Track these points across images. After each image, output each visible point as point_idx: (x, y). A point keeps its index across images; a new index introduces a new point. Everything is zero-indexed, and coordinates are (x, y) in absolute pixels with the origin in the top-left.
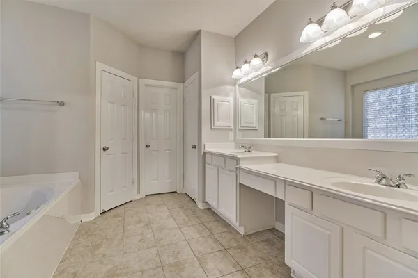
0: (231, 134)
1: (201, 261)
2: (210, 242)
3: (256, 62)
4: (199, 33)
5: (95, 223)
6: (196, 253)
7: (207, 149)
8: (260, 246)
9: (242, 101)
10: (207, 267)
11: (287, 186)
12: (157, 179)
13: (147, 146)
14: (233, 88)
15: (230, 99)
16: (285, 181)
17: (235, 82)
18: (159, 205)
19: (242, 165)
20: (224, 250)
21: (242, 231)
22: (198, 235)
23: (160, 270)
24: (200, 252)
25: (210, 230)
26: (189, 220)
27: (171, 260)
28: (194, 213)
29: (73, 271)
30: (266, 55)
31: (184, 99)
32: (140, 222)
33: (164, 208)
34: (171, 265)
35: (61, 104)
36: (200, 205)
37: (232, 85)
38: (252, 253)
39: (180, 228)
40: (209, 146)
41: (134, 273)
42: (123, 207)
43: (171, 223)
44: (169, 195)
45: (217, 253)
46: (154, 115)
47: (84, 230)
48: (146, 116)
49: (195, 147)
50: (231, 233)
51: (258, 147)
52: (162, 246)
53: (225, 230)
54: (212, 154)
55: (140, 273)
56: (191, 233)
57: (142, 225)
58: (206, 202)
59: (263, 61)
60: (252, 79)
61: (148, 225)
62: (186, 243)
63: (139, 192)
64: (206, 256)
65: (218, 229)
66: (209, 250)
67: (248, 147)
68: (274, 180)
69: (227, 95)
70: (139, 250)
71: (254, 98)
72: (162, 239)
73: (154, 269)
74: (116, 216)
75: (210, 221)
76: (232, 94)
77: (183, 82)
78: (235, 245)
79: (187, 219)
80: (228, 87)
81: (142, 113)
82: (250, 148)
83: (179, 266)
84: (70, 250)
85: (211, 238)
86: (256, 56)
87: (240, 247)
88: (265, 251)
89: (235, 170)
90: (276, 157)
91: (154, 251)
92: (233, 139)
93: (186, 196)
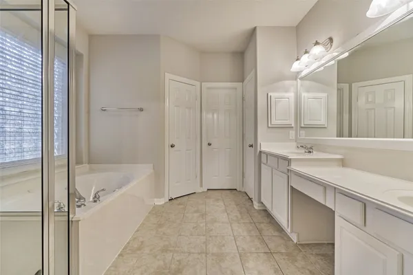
0: (292, 133)
1: (243, 257)
2: (257, 242)
3: (317, 50)
4: (254, 29)
5: (163, 207)
6: (240, 249)
7: (263, 149)
8: (313, 259)
9: (304, 95)
10: (247, 265)
11: (337, 195)
12: (219, 175)
13: (209, 144)
14: (295, 82)
15: (291, 95)
16: (335, 188)
17: (296, 76)
18: (217, 200)
19: (294, 167)
20: (270, 253)
21: (295, 239)
22: (245, 234)
23: (204, 255)
24: (243, 249)
25: (260, 231)
26: (242, 218)
27: (215, 250)
28: (248, 211)
29: (141, 239)
30: (331, 40)
31: (243, 98)
32: (196, 211)
33: (221, 203)
34: (213, 254)
35: (141, 110)
36: (256, 206)
37: (293, 80)
38: (301, 263)
39: (231, 224)
40: (266, 146)
41: (183, 252)
42: (186, 197)
43: (224, 218)
44: (228, 192)
45: (262, 254)
46: (215, 116)
47: (156, 211)
48: (207, 116)
49: (251, 146)
50: (282, 238)
51: (322, 148)
52: (210, 237)
53: (276, 234)
54: (268, 154)
55: (187, 254)
56: (241, 230)
57: (198, 214)
58: (262, 203)
59: (326, 49)
60: (315, 70)
61: (203, 215)
62: (233, 238)
63: (201, 186)
64: (249, 254)
65: (269, 231)
66: (253, 249)
67: (309, 147)
68: (325, 186)
69: (287, 91)
70: (191, 235)
71: (323, 91)
72: (212, 230)
73: (199, 254)
74: (180, 204)
75: (263, 223)
76: (292, 89)
77: (243, 81)
78: (283, 251)
79: (239, 216)
80: (287, 83)
81: (204, 114)
82: (311, 148)
83: (220, 257)
84: (143, 224)
85: (259, 238)
86: (317, 43)
87: (288, 254)
88: (318, 266)
89: (286, 171)
90: (342, 160)
91: (203, 238)
92: (294, 138)
93: (245, 195)
